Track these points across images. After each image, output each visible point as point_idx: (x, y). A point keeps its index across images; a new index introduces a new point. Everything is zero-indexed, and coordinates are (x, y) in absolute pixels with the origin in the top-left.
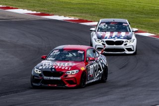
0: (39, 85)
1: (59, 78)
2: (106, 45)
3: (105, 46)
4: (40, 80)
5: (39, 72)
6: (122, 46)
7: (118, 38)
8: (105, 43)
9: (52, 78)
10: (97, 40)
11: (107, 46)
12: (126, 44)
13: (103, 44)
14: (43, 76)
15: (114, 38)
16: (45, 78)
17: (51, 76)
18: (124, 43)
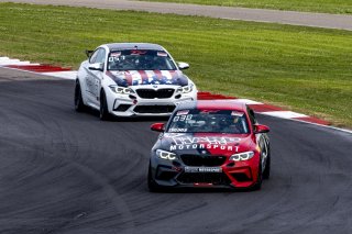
0: (174, 184)
1: (217, 169)
2: (139, 99)
3: (135, 102)
4: (175, 174)
5: (172, 156)
6: (172, 100)
7: (162, 83)
8: (135, 95)
9: (202, 169)
10: (117, 87)
11: (141, 101)
12: (178, 97)
13: (131, 97)
14: (183, 165)
15: (153, 83)
16: (188, 168)
17: (200, 165)
18: (175, 94)
